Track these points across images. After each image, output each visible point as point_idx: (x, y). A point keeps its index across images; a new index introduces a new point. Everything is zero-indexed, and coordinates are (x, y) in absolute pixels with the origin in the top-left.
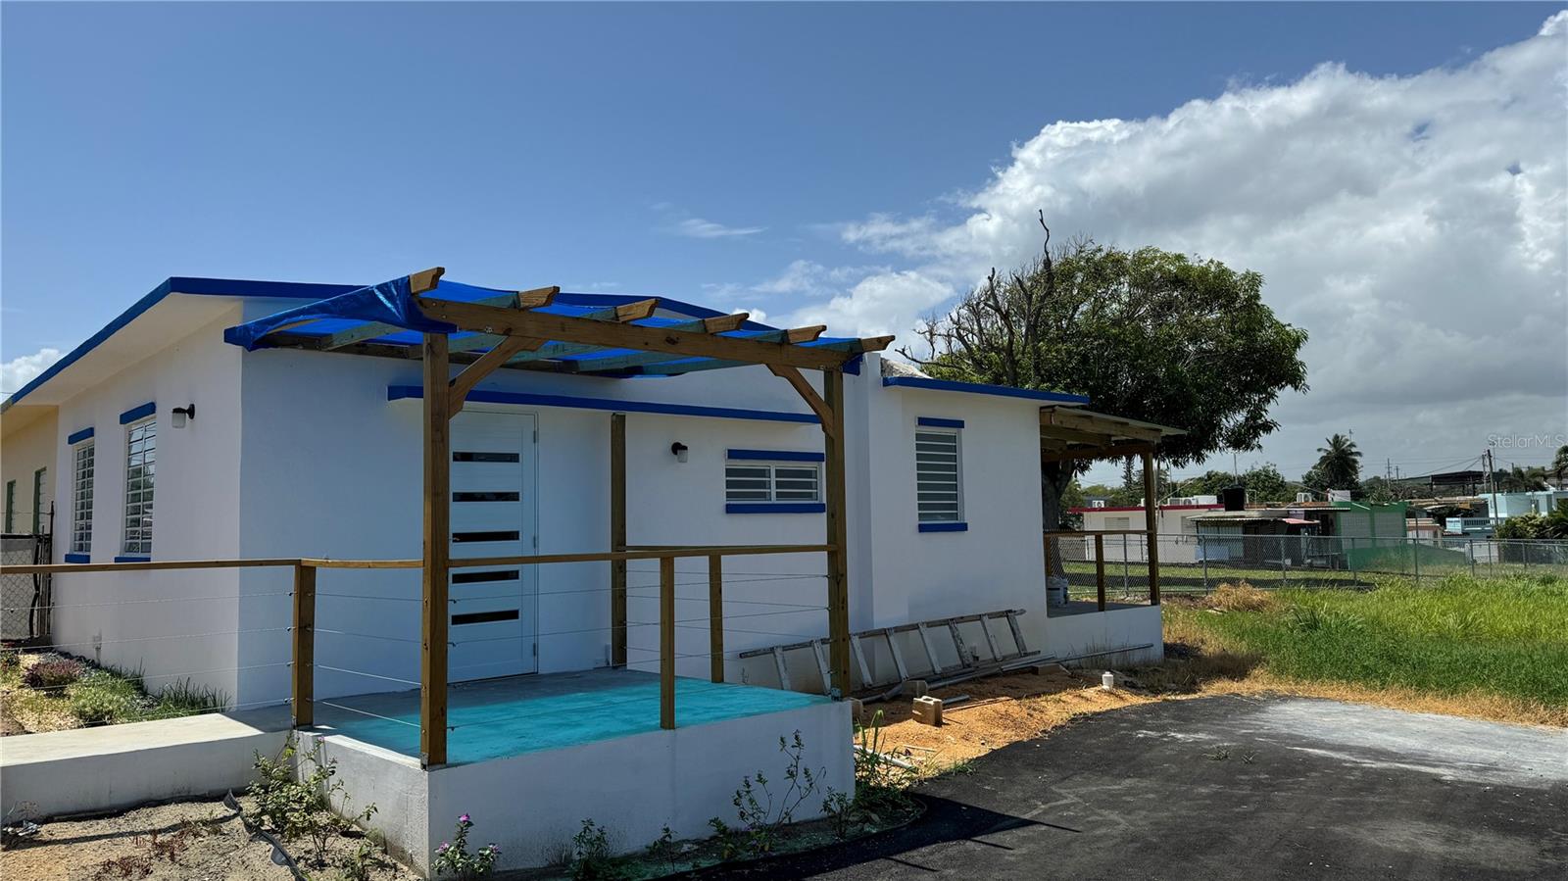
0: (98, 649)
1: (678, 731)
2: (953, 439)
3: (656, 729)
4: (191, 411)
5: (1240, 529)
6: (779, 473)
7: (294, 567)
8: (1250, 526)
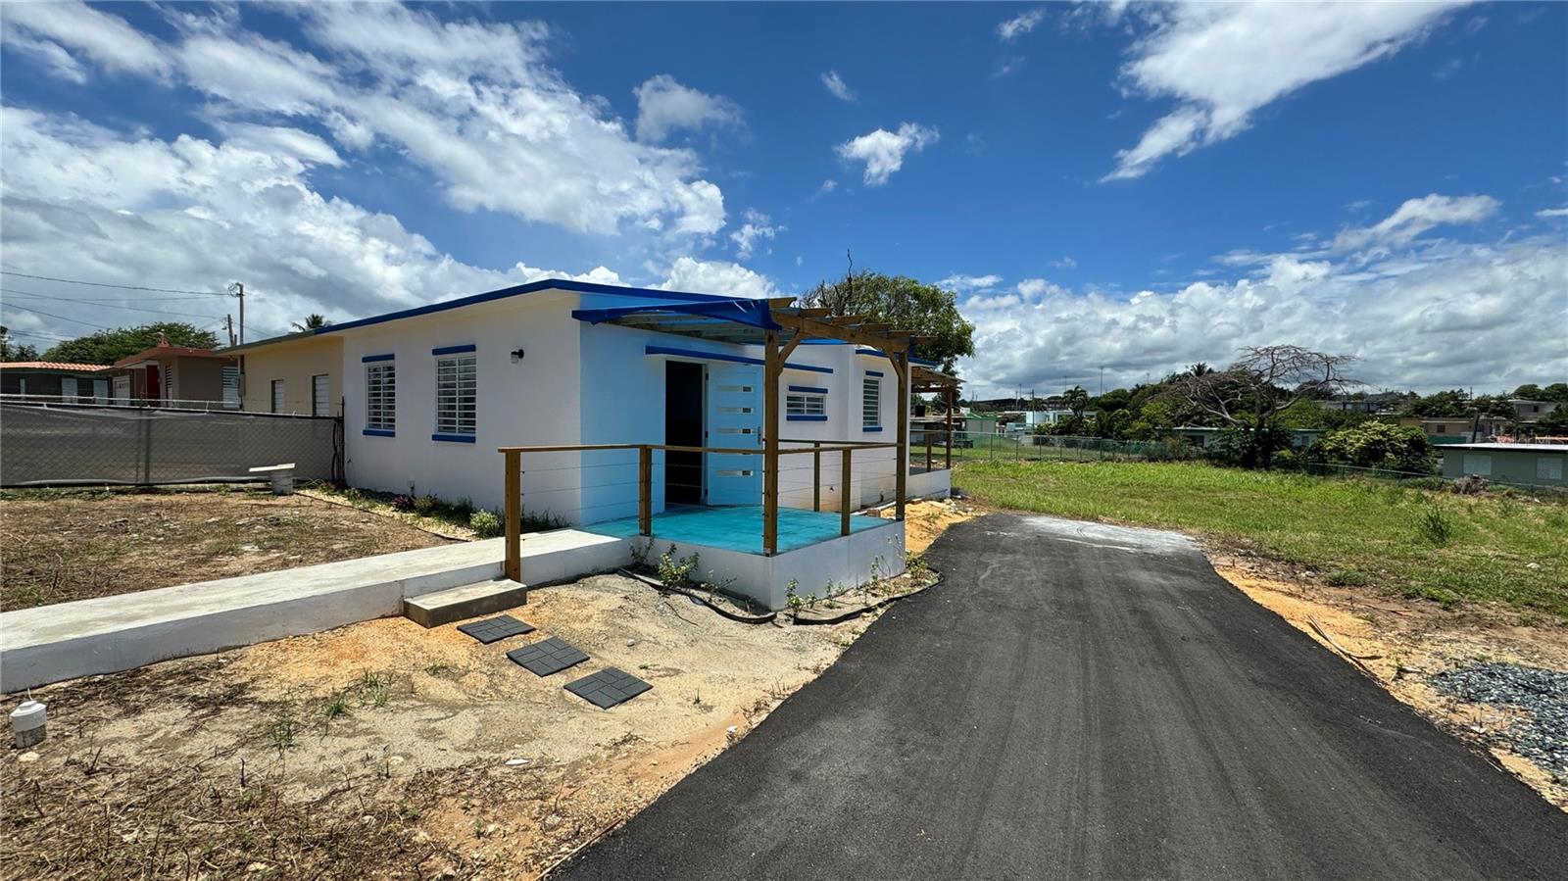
0: (413, 488)
1: (852, 536)
2: (877, 382)
3: (839, 537)
4: (521, 354)
5: (923, 427)
6: (808, 399)
7: (638, 449)
8: (928, 426)
